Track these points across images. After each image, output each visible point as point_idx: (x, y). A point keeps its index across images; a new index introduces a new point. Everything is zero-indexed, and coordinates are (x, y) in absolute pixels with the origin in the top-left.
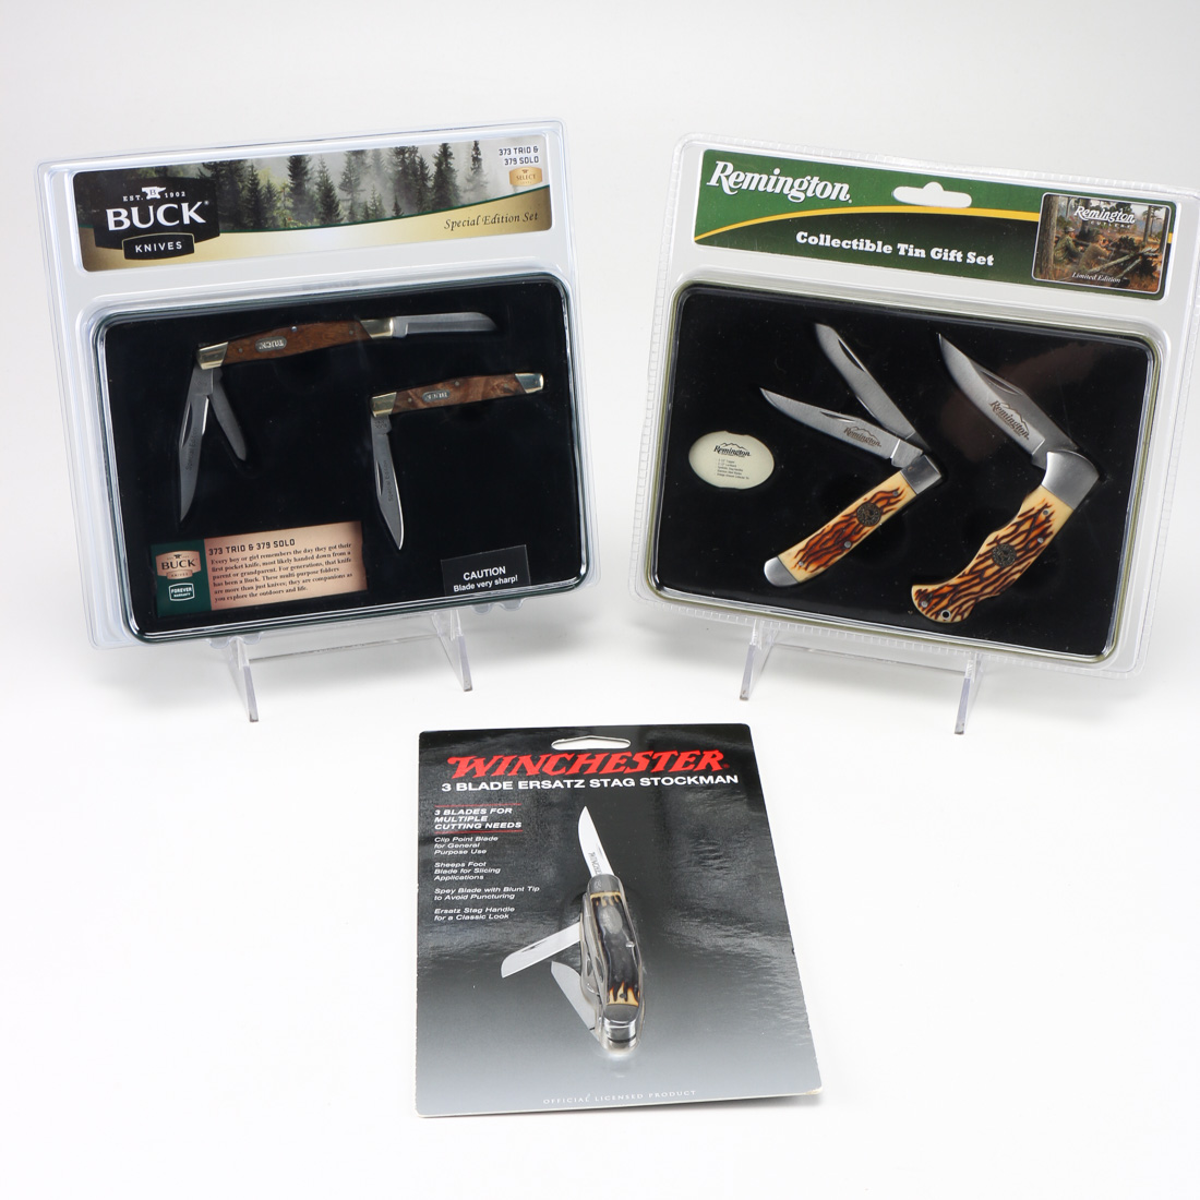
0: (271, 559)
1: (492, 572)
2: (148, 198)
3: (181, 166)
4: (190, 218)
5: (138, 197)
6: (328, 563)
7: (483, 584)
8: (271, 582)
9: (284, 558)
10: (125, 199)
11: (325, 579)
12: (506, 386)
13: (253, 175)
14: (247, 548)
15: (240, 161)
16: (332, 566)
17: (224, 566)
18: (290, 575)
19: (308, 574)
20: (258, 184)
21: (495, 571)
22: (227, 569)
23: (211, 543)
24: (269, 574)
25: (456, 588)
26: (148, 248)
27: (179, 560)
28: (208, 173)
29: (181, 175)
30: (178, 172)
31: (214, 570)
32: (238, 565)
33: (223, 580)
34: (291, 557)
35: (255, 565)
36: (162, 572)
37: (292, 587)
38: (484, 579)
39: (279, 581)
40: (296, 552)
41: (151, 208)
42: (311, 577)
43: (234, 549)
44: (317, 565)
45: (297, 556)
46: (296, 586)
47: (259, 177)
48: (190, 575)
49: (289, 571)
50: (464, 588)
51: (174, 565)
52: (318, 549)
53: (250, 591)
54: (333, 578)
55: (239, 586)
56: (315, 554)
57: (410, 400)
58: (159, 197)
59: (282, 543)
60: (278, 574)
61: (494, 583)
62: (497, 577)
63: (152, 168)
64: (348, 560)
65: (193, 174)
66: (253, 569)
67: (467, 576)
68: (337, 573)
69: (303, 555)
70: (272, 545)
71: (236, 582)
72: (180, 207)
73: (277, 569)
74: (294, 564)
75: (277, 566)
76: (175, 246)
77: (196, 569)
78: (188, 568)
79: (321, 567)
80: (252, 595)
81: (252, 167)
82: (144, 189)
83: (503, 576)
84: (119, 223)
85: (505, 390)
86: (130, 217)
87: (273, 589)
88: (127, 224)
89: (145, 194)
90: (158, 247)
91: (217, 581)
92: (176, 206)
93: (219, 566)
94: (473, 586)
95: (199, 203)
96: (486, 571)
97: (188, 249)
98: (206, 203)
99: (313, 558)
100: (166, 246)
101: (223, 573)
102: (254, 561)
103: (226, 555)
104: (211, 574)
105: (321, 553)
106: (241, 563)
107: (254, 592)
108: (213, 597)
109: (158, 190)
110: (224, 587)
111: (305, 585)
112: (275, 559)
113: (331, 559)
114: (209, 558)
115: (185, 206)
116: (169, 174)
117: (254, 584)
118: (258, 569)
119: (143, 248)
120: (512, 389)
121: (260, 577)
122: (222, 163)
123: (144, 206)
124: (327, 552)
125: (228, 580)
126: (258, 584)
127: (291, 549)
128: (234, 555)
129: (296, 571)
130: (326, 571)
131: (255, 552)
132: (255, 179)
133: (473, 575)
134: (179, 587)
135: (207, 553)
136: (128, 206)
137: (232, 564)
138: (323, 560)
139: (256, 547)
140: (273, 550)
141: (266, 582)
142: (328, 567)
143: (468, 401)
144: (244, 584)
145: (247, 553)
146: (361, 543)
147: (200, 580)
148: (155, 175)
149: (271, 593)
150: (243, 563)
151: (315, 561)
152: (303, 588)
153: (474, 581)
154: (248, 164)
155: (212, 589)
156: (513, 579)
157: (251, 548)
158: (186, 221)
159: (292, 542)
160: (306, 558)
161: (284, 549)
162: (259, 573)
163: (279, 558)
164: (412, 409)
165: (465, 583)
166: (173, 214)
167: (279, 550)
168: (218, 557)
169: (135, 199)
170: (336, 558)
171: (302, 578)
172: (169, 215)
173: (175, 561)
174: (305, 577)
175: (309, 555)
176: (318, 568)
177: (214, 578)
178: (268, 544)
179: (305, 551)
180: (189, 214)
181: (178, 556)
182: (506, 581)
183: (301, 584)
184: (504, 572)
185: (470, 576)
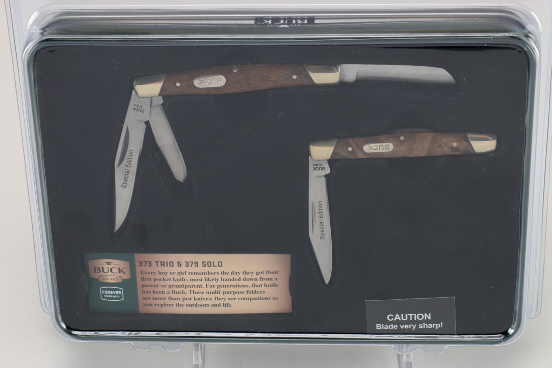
0: (199, 277)
1: (417, 317)
6: (254, 285)
7: (406, 327)
8: (197, 296)
9: (211, 277)
11: (251, 299)
12: (455, 144)
14: (176, 264)
16: (258, 289)
17: (152, 277)
18: (216, 292)
19: (234, 292)
21: (420, 317)
22: (155, 280)
23: (140, 257)
24: (196, 290)
25: (379, 327)
27: (110, 267)
31: (143, 279)
32: (166, 278)
33: (151, 289)
34: (219, 277)
35: (183, 279)
36: (95, 275)
37: (217, 302)
38: (408, 322)
39: (205, 296)
40: (223, 273)
42: (237, 296)
43: (163, 264)
44: (243, 286)
45: (225, 277)
46: (222, 302)
48: (119, 281)
49: (216, 289)
50: (387, 327)
51: (106, 270)
52: (245, 273)
53: (177, 302)
54: (257, 299)
55: (166, 296)
56: (242, 276)
57: (350, 149)
59: (210, 264)
60: (205, 290)
61: (417, 327)
62: (422, 322)
64: (274, 285)
66: (180, 283)
67: (390, 318)
68: (263, 296)
69: (230, 276)
70: (200, 264)
71: (163, 292)
73: (204, 285)
74: (220, 283)
75: (204, 283)
77: (127, 276)
78: (118, 274)
79: (247, 289)
80: (178, 305)
83: (427, 322)
85: (453, 148)
87: (199, 302)
91: (145, 289)
93: (148, 276)
94: (396, 327)
96: (411, 315)
99: (239, 280)
101: (152, 283)
102: (182, 276)
103: (154, 268)
104: (140, 283)
105: (248, 276)
106: (169, 276)
107: (181, 302)
108: (141, 302)
110: (152, 295)
111: (230, 302)
112: (203, 277)
113: (258, 283)
114: (138, 269)
117: (181, 296)
118: (185, 283)
120: (461, 148)
121: (187, 290)
124: (254, 276)
125: (156, 289)
126: (185, 296)
127: (219, 269)
128: (163, 269)
129: (222, 290)
130: (252, 292)
131: (183, 268)
133: (397, 317)
134: (110, 289)
135: (137, 264)
137: (161, 276)
138: (250, 283)
139: (184, 264)
140: (200, 269)
141: (192, 296)
142: (254, 289)
143: (412, 155)
144: (171, 295)
145: (176, 269)
146: (290, 273)
147: (129, 286)
149: (196, 305)
150: (172, 276)
151: (242, 283)
152: (228, 305)
153: (398, 323)
155: (141, 296)
156: (438, 326)
157: (179, 264)
159: (220, 264)
160: (233, 279)
161: (212, 269)
162: (186, 287)
163: (207, 276)
164: (351, 157)
165: (389, 323)
167: (206, 269)
168: (147, 269)
170: (263, 282)
171: (227, 296)
173: (106, 267)
174: (231, 296)
175: (236, 277)
176: (245, 289)
177: (143, 286)
178: (197, 263)
179: (233, 273)
181: (109, 263)
182: (431, 326)
183: (227, 301)
184: (429, 318)
185: (394, 317)
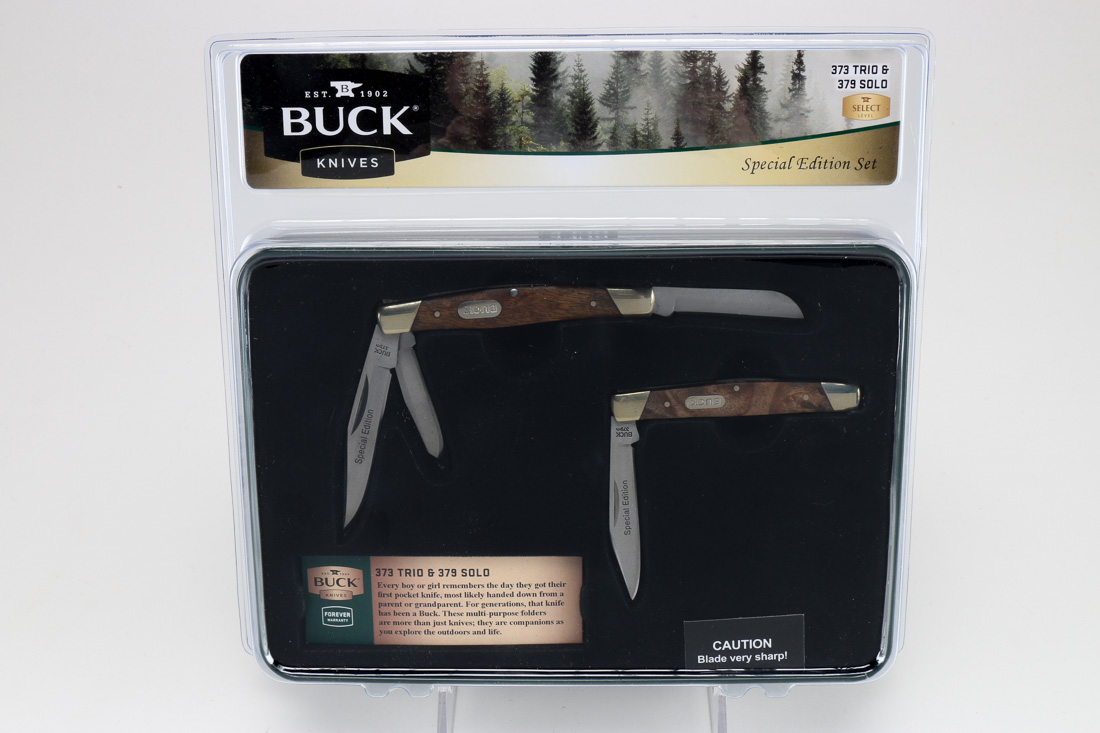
0: (456, 591)
1: (753, 644)
2: (338, 95)
3: (385, 55)
4: (392, 126)
5: (324, 93)
6: (532, 604)
7: (738, 658)
8: (454, 619)
9: (474, 591)
10: (307, 94)
11: (527, 623)
12: (806, 398)
13: (482, 75)
14: (426, 573)
15: (465, 54)
16: (537, 609)
17: (394, 591)
18: (480, 614)
19: (505, 614)
20: (487, 87)
21: (758, 644)
22: (397, 596)
23: (378, 562)
24: (453, 610)
25: (701, 659)
26: (333, 163)
27: (336, 577)
28: (421, 68)
29: (384, 68)
30: (380, 63)
31: (381, 595)
32: (412, 593)
33: (390, 609)
34: (482, 591)
35: (435, 595)
36: (314, 590)
37: (481, 628)
38: (741, 652)
39: (464, 619)
40: (490, 585)
41: (341, 109)
42: (508, 619)
43: (408, 572)
44: (517, 604)
45: (492, 591)
46: (487, 628)
47: (489, 78)
48: (349, 598)
49: (479, 608)
50: (712, 660)
51: (330, 582)
52: (520, 585)
53: (426, 627)
54: (536, 623)
55: (412, 619)
56: (516, 590)
57: (667, 404)
58: (352, 95)
59: (473, 573)
60: (464, 610)
61: (753, 658)
62: (759, 652)
63: (346, 56)
64: (559, 603)
65: (401, 67)
66: (431, 600)
67: (717, 646)
68: (544, 618)
69: (500, 591)
70: (459, 573)
71: (408, 614)
72: (380, 112)
73: (464, 604)
74: (486, 600)
75: (463, 600)
76: (369, 163)
77: (358, 591)
78: (347, 588)
79: (522, 608)
80: (428, 632)
81: (482, 64)
82: (333, 84)
83: (767, 651)
84: (297, 127)
85: (804, 404)
86: (312, 119)
87: (456, 628)
88: (307, 129)
89: (335, 90)
90: (347, 163)
91: (384, 609)
92: (374, 110)
93: (387, 591)
94: (724, 659)
95: (405, 108)
96: (745, 641)
97: (387, 170)
98: (416, 108)
99: (512, 595)
100: (358, 163)
101: (392, 600)
102: (433, 590)
103: (397, 579)
104: (376, 600)
105: (524, 590)
106: (416, 590)
107: (431, 628)
108: (377, 628)
109: (352, 85)
110: (392, 618)
111: (498, 628)
112: (463, 591)
113: (537, 600)
114: (375, 580)
115: (386, 110)
116: (367, 65)
117: (431, 619)
118: (438, 600)
119: (326, 163)
120: (815, 403)
121: (440, 611)
122: (440, 56)
123: (332, 105)
124: (533, 590)
125: (398, 610)
126: (437, 619)
127: (484, 580)
128: (408, 580)
129: (488, 610)
130: (529, 613)
131: (436, 579)
132: (484, 81)
133: (727, 645)
134: (335, 610)
135: (373, 573)
136: (310, 105)
137: (405, 591)
138: (525, 600)
139: (437, 573)
140: (459, 580)
141: (448, 618)
142: (532, 609)
143: (750, 413)
144: (418, 618)
145: (426, 580)
146: (580, 585)
147: (361, 604)
148: (349, 66)
149: (452, 632)
150: (420, 591)
151: (515, 600)
152: (495, 632)
153: (727, 653)
154: (477, 59)
155: (377, 619)
156: (781, 657)
157: (431, 573)
158: (387, 131)
159: (487, 573)
160: (504, 595)
161: (475, 580)
162: (439, 605)
163: (468, 590)
164: (668, 416)
165: (715, 654)
166: (370, 121)
167: (468, 580)
168: (387, 580)
169: (322, 95)
170: (543, 599)
171: (495, 619)
172: (365, 120)
173: (331, 578)
174: (500, 619)
175: (507, 591)
176: (518, 609)
177: (380, 605)
178: (454, 572)
179: (503, 586)
180: (390, 122)
181: (335, 572)
182: (771, 657)
183: (494, 627)
184: (770, 646)
185: (722, 645)
